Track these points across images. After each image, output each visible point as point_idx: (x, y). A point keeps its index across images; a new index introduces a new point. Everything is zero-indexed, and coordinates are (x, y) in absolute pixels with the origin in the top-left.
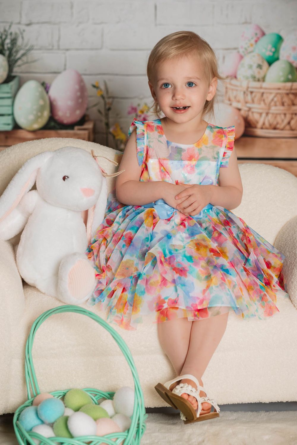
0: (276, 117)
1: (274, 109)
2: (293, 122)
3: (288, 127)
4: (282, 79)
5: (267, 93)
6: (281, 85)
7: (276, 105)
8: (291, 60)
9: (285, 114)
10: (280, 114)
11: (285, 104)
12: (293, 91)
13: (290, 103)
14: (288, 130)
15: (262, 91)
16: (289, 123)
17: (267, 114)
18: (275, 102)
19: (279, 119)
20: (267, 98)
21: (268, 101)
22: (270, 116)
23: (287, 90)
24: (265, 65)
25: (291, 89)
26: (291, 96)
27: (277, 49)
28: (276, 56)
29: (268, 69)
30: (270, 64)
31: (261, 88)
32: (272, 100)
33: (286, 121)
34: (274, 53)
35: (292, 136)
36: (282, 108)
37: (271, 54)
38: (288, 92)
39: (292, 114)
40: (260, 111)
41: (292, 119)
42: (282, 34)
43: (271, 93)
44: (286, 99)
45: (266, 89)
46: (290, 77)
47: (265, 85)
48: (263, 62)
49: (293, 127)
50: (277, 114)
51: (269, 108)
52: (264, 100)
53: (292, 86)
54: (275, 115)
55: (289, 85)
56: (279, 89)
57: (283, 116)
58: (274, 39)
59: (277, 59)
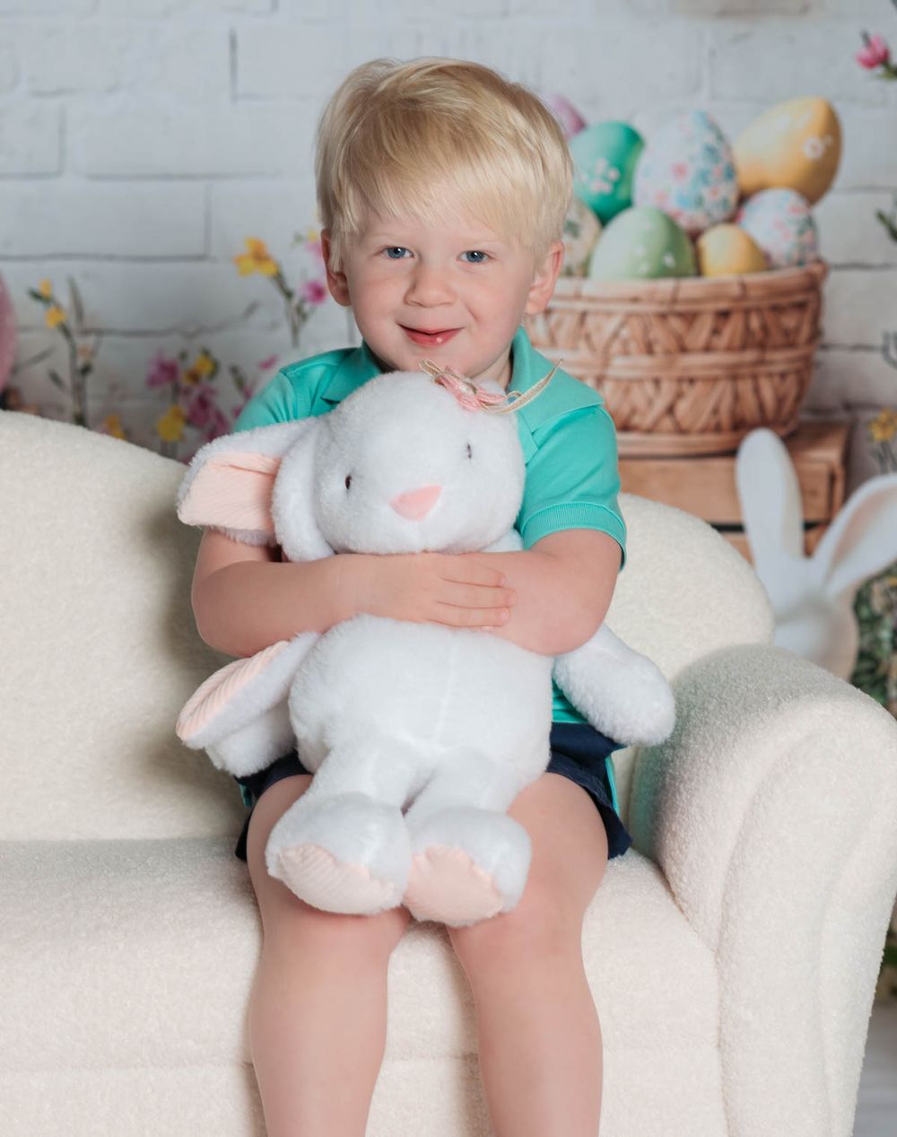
0: (627, 391)
1: (620, 366)
2: (682, 408)
3: (667, 423)
4: (645, 268)
5: (597, 313)
6: (641, 287)
7: (626, 353)
8: (673, 206)
9: (657, 382)
10: (640, 381)
11: (658, 348)
12: (680, 308)
13: (672, 344)
14: (669, 432)
15: (580, 306)
16: (670, 410)
17: (600, 380)
18: (625, 343)
19: (638, 397)
20: (599, 329)
21: (600, 339)
22: (608, 387)
23: (661, 303)
24: (590, 223)
25: (674, 300)
26: (676, 324)
27: (624, 175)
28: (622, 194)
29: (597, 238)
30: (604, 219)
31: (578, 297)
32: (615, 335)
33: (661, 404)
34: (616, 184)
35: (681, 451)
36: (645, 361)
37: (606, 188)
38: (663, 309)
39: (680, 380)
40: (578, 371)
41: (679, 395)
42: (640, 125)
43: (609, 314)
44: (658, 333)
45: (592, 299)
46: (669, 261)
47: (588, 288)
48: (581, 214)
49: (685, 425)
50: (630, 381)
51: (606, 363)
52: (588, 337)
53: (676, 290)
54: (626, 385)
55: (666, 286)
56: (635, 300)
57: (649, 388)
58: (615, 139)
59: (628, 204)
